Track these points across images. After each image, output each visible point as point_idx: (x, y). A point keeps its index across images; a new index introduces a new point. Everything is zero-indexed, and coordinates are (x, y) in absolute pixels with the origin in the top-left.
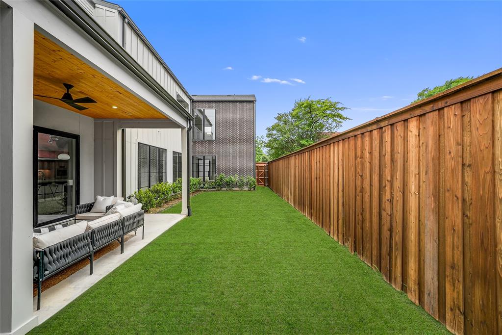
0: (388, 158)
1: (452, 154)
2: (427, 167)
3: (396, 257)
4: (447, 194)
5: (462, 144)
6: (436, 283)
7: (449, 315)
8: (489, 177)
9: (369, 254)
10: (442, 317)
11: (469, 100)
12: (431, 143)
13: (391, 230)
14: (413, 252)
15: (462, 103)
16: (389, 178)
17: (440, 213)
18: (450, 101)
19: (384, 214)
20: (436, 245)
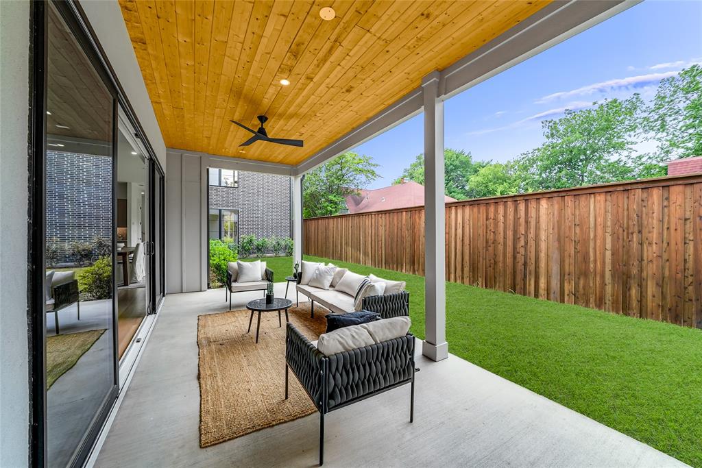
0: (522, 220)
1: (570, 219)
2: (554, 226)
3: (530, 280)
4: (566, 239)
5: (574, 215)
6: (559, 286)
7: (566, 298)
8: (587, 230)
9: (501, 285)
10: (562, 301)
11: (579, 195)
12: (556, 213)
13: (525, 264)
14: (543, 272)
15: (575, 195)
16: (523, 233)
17: (561, 250)
18: (569, 193)
19: (518, 256)
20: (559, 266)
